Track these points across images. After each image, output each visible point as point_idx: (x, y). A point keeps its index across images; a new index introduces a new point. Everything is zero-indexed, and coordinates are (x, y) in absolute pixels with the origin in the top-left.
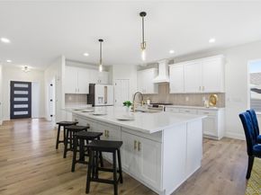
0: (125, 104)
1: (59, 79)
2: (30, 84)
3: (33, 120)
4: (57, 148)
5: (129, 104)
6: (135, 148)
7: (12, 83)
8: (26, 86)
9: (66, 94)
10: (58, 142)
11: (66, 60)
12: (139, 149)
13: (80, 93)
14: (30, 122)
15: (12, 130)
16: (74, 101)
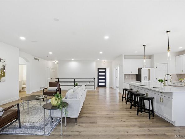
0: (159, 81)
1: (121, 67)
2: (105, 69)
3: (107, 88)
4: (122, 100)
5: (162, 81)
6: (160, 101)
7: (99, 69)
8: (104, 70)
9: (125, 75)
10: (123, 98)
11: (125, 56)
12: (162, 102)
13: (132, 74)
14: (105, 89)
15: (98, 91)
16: (129, 79)
